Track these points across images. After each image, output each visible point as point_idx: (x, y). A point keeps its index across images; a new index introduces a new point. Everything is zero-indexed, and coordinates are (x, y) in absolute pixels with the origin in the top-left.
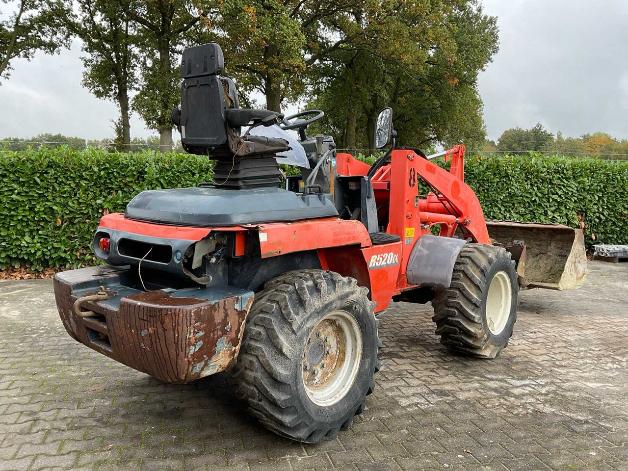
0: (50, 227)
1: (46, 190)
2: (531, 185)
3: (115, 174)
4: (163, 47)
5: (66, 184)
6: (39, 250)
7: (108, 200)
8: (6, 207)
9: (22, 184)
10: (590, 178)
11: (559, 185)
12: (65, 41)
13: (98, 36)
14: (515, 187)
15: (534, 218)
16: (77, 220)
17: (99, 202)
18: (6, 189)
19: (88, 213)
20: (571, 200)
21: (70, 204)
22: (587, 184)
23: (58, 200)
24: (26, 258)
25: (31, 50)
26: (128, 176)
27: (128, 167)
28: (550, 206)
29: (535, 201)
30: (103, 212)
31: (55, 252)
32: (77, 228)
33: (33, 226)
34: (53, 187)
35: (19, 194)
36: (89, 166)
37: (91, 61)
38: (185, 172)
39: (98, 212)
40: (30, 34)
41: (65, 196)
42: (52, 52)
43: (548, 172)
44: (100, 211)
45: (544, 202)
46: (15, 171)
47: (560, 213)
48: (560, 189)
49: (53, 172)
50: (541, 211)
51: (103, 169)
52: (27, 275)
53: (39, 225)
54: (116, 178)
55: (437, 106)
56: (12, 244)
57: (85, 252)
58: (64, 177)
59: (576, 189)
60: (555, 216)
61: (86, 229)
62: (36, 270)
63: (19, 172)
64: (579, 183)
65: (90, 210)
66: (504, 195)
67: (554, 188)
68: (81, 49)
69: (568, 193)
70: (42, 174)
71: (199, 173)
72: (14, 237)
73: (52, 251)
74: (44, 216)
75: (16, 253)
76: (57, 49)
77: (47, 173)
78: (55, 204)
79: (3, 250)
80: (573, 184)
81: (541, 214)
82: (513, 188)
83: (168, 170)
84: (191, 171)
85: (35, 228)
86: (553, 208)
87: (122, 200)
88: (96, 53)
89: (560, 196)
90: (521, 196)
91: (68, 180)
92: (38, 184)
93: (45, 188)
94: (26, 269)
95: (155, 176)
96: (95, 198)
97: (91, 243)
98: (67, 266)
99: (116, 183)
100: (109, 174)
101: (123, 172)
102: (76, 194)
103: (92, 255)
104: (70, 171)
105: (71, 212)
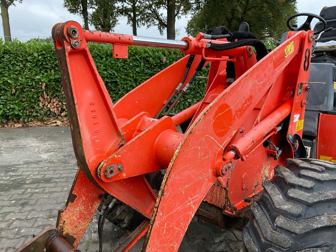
0: (8, 94)
1: (4, 69)
3: (49, 58)
5: (17, 65)
7: (44, 76)
16: (26, 90)
17: (38, 77)
19: (33, 84)
21: (20, 79)
23: (12, 76)
30: (42, 84)
31: (12, 111)
32: (26, 95)
34: (9, 67)
36: (31, 53)
38: (96, 57)
41: (16, 73)
44: (40, 83)
49: (8, 57)
51: (41, 55)
54: (50, 61)
55: (271, 16)
57: (32, 110)
58: (15, 60)
61: (31, 95)
62: (1, 122)
65: (34, 83)
71: (105, 57)
73: (11, 110)
74: (3, 87)
77: (3, 57)
78: (11, 79)
84: (100, 56)
87: (55, 76)
91: (18, 62)
93: (4, 68)
96: (36, 75)
97: (36, 104)
98: (21, 119)
99: (49, 64)
100: (45, 58)
101: (54, 56)
102: (24, 72)
103: (37, 112)
104: (19, 56)
105: (21, 84)
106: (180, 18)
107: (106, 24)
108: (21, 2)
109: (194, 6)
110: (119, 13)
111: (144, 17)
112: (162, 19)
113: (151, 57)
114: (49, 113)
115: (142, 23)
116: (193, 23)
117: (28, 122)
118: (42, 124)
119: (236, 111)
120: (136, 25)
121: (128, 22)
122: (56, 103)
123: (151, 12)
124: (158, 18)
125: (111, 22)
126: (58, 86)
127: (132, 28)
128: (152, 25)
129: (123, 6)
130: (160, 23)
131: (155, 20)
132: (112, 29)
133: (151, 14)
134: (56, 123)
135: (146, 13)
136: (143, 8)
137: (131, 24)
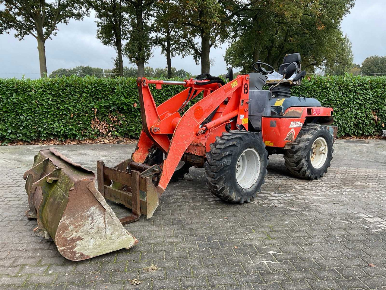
0: (68, 118)
1: (65, 99)
2: (343, 93)
3: (100, 90)
4: (139, 14)
5: (75, 95)
6: (62, 130)
7: (96, 104)
8: (45, 107)
9: (53, 96)
10: (382, 89)
11: (361, 93)
12: (86, 12)
13: (104, 8)
14: (332, 95)
15: (344, 113)
16: (81, 114)
17: (92, 104)
18: (45, 98)
19: (87, 110)
20: (368, 102)
21: (78, 106)
22: (380, 93)
23: (71, 104)
24: (56, 134)
25: (67, 19)
26: (107, 91)
27: (107, 86)
28: (354, 106)
29: (345, 103)
30: (94, 110)
31: (70, 131)
32: (81, 119)
33: (59, 117)
34: (69, 97)
35: (52, 100)
36: (86, 86)
37: (101, 23)
39: (92, 110)
40: (67, 9)
41: (75, 101)
42: (79, 19)
43: (354, 85)
45: (351, 104)
46: (50, 89)
47: (361, 110)
48: (361, 96)
49: (69, 89)
50: (348, 109)
51: (94, 87)
52: (57, 143)
53: (62, 117)
54: (101, 92)
55: (314, 43)
56: (49, 127)
57: (86, 131)
58: (74, 91)
59: (372, 96)
60: (358, 112)
61: (86, 119)
62: (61, 140)
63: (51, 89)
64: (375, 92)
66: (324, 100)
67: (357, 95)
68: (95, 17)
69: (366, 98)
70: (63, 90)
72: (50, 123)
73: (69, 131)
74: (64, 112)
75: (51, 131)
76: (81, 17)
77: (65, 89)
78: (70, 106)
79: (45, 130)
80: (370, 93)
81: (348, 111)
82: (330, 95)
83: (128, 87)
85: (60, 118)
86: (356, 108)
87: (104, 104)
88: (103, 18)
89: (361, 100)
90: (335, 100)
91: (76, 93)
92: (61, 95)
93: (65, 97)
94: (56, 140)
95: (121, 91)
96: (90, 103)
97: (89, 126)
98: (77, 138)
99: (101, 95)
100: (97, 90)
101: (104, 89)
102: (80, 101)
103: (89, 133)
104: (77, 88)
105: (78, 110)
106: (216, 47)
107: (140, 56)
108: (56, 35)
109: (231, 34)
110: (153, 43)
111: (179, 47)
112: (198, 48)
113: (180, 88)
114: (98, 133)
115: (177, 53)
116: (232, 51)
117: (82, 140)
118: (93, 142)
119: (205, 110)
120: (171, 55)
121: (162, 52)
122: (104, 125)
123: (186, 41)
124: (193, 48)
125: (145, 55)
126: (106, 112)
127: (166, 58)
128: (187, 54)
129: (156, 36)
130: (195, 52)
131: (190, 50)
132: (146, 61)
133: (186, 43)
134: (104, 141)
135: (181, 42)
136: (178, 37)
137: (165, 54)
